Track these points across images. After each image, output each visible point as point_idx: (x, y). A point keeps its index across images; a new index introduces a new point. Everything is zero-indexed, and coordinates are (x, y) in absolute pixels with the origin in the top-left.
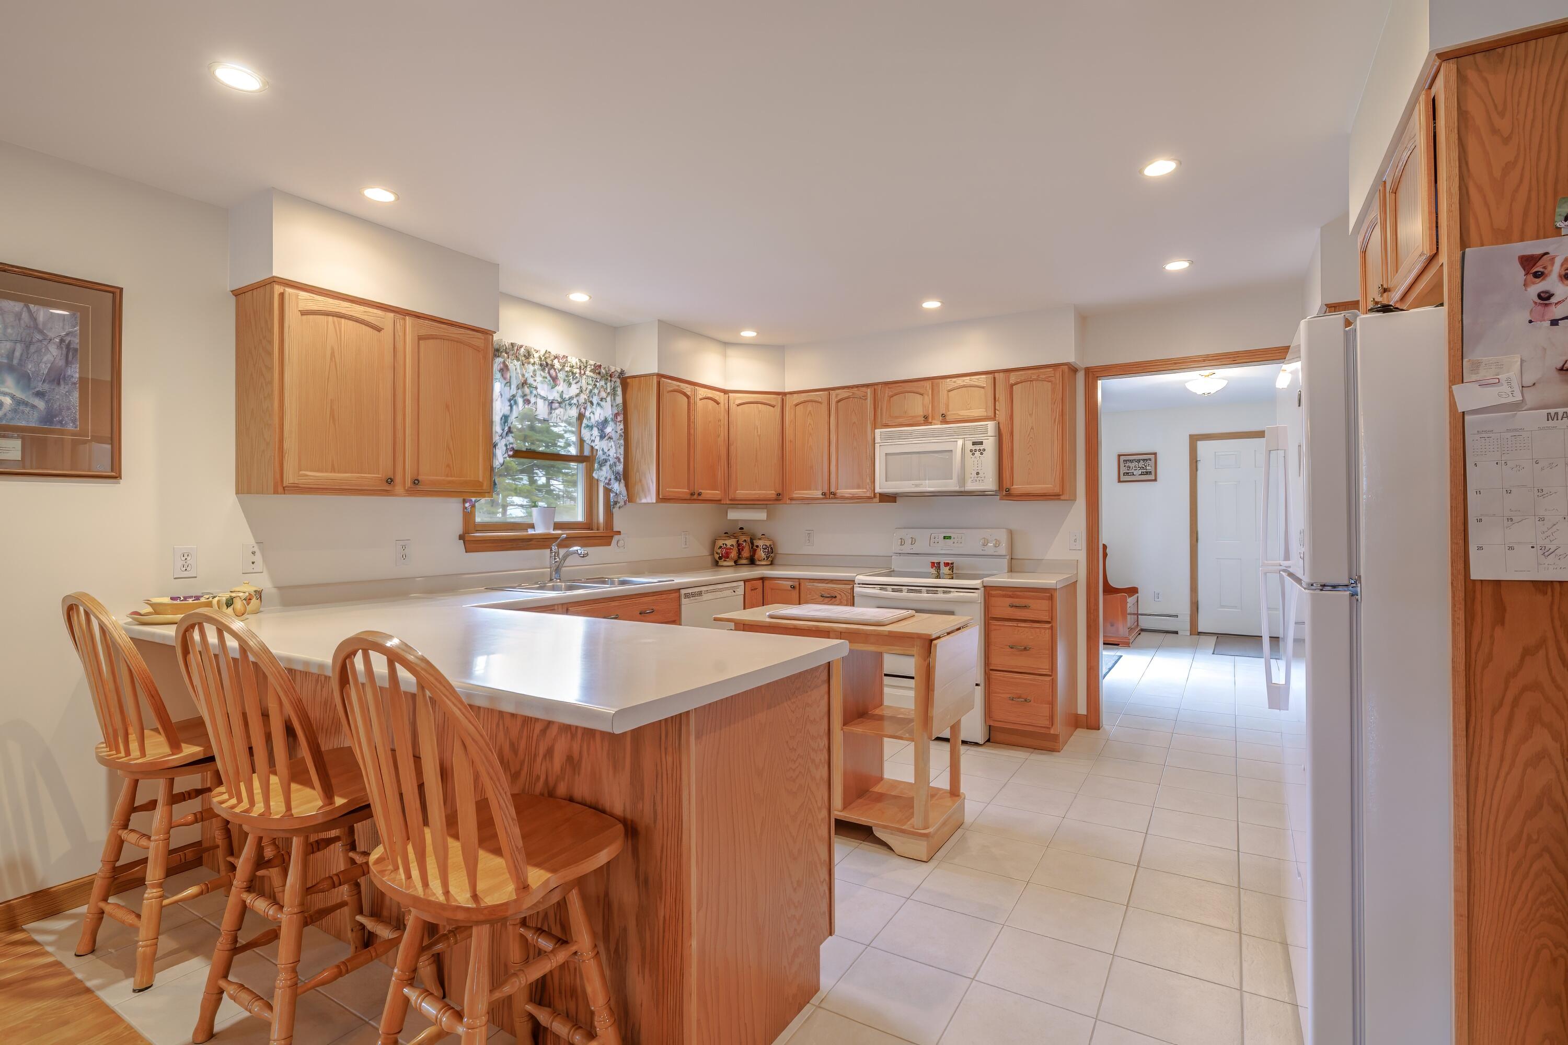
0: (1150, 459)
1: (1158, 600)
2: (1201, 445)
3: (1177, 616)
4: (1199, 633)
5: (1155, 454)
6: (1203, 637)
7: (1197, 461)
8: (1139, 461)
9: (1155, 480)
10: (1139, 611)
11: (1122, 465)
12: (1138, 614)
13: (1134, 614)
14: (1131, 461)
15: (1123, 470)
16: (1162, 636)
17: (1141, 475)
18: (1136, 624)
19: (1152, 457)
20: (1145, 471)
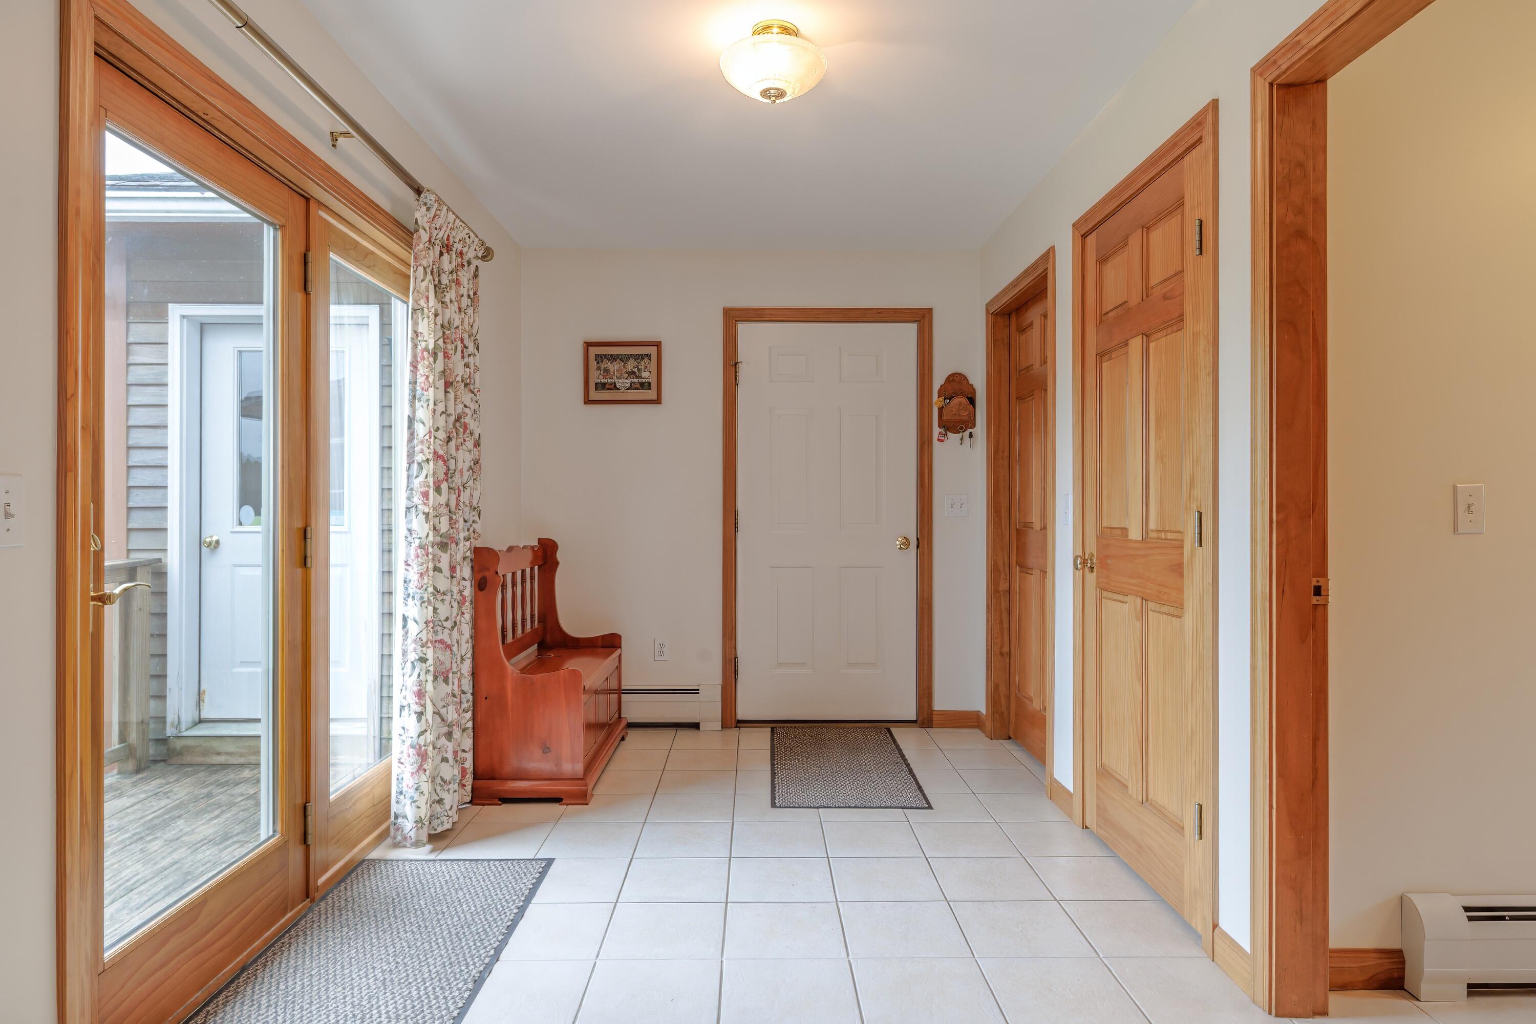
0: (648, 356)
1: (660, 658)
2: (744, 330)
3: (695, 692)
4: (741, 724)
5: (658, 345)
6: (745, 732)
7: (736, 364)
8: (624, 359)
9: (658, 401)
10: (623, 683)
11: (593, 364)
12: (620, 692)
13: (609, 691)
14: (613, 358)
15: (596, 377)
16: (670, 733)
17: (630, 388)
18: (617, 715)
19: (653, 350)
20: (636, 380)
